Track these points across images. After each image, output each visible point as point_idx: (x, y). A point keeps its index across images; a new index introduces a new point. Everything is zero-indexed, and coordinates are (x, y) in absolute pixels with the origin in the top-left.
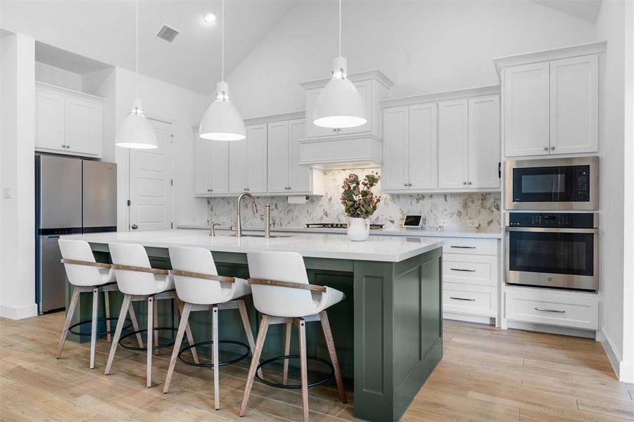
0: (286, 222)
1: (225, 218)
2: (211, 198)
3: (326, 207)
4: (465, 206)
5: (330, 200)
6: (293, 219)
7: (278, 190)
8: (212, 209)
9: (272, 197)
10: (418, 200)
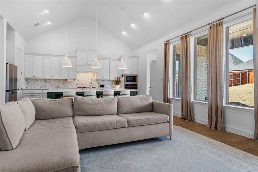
0: (63, 87)
1: (36, 86)
2: (28, 79)
3: (77, 82)
4: (112, 82)
5: (79, 80)
6: (65, 86)
7: (65, 77)
8: (28, 83)
9: (57, 79)
10: (102, 81)
